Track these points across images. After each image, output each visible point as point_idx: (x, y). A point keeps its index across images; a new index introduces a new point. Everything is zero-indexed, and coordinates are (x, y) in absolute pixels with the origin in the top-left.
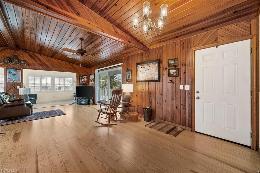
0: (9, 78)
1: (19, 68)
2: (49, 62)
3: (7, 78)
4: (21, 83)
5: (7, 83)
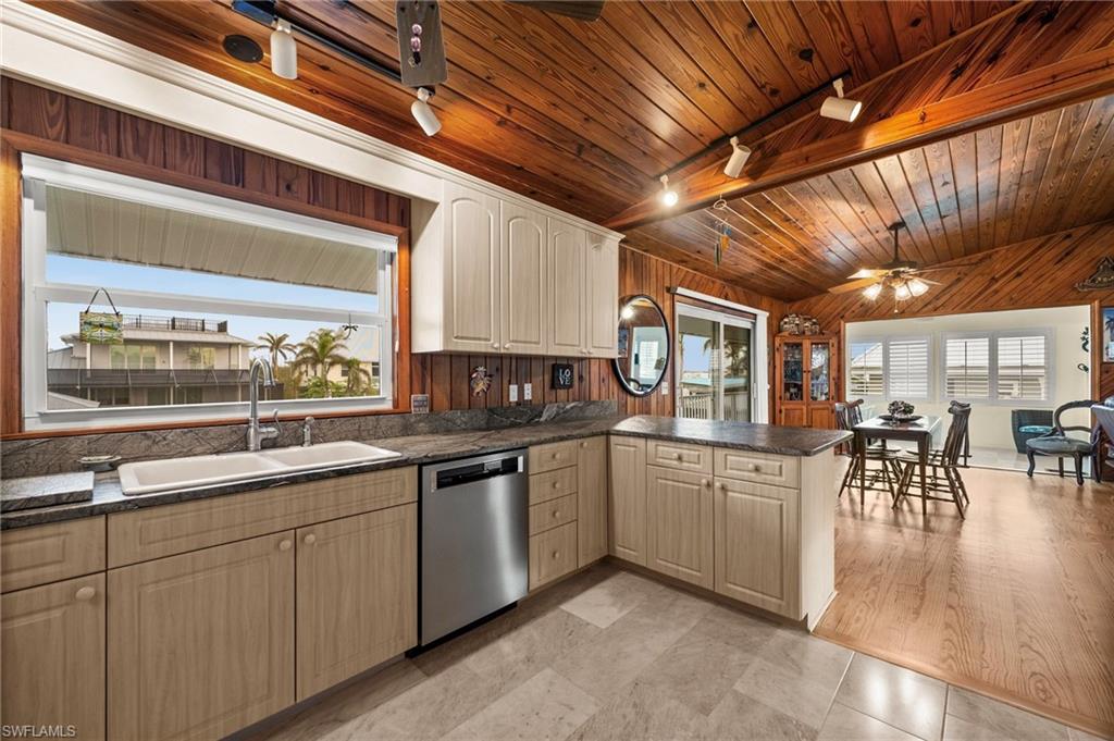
3: (1105, 345)
5: (1103, 363)
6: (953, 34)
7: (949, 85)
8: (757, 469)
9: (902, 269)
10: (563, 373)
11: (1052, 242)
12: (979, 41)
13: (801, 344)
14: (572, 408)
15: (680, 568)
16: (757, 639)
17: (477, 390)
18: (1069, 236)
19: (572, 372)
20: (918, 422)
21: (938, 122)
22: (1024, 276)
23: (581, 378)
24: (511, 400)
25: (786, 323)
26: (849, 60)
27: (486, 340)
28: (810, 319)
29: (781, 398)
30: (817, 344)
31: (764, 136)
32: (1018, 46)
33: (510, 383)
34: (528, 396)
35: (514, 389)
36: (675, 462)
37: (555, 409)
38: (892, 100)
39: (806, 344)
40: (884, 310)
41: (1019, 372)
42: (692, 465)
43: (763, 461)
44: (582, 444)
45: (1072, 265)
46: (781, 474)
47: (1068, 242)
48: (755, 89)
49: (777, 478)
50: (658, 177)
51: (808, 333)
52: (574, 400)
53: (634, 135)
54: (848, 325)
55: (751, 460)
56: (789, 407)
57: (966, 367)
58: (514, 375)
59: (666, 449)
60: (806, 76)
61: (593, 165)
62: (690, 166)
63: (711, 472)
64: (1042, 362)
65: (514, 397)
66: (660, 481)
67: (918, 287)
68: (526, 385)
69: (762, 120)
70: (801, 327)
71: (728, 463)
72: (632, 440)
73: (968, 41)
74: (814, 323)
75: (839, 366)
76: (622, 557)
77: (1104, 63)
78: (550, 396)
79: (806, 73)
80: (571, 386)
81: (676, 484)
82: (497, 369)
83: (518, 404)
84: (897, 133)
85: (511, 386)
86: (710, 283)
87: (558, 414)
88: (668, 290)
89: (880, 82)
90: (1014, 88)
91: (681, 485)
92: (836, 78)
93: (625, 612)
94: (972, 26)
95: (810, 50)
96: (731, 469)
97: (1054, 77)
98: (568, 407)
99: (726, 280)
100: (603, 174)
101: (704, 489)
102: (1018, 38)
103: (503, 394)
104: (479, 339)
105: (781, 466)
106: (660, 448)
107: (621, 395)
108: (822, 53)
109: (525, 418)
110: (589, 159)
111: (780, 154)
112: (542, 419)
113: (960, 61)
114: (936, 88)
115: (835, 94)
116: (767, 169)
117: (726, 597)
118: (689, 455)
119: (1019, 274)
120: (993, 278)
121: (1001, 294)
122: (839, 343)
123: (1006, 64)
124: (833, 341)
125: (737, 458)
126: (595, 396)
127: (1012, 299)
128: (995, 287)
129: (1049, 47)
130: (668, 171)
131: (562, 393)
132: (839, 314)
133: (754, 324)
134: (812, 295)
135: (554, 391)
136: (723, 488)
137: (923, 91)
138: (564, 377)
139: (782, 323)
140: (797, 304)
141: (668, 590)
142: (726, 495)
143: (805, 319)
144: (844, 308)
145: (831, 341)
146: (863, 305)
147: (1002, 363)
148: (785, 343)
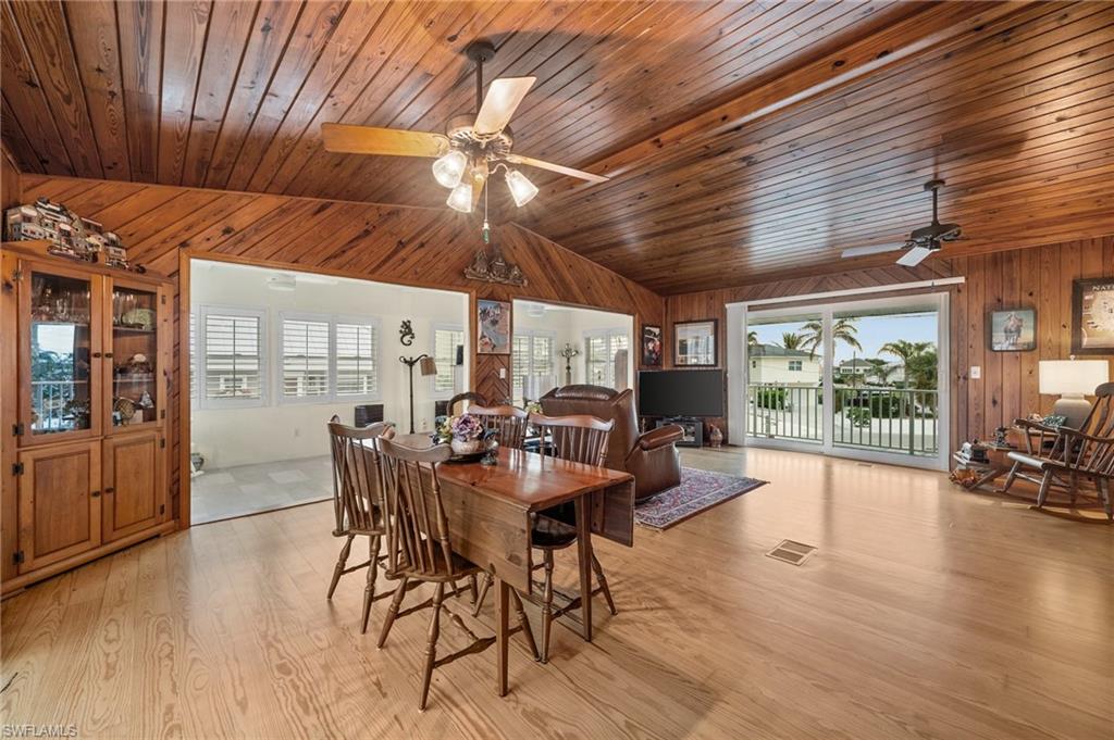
0: (483, 337)
1: (505, 296)
4: (509, 355)
5: (477, 354)
11: (445, 218)
13: (83, 286)
18: (456, 218)
22: (427, 247)
25: (28, 219)
28: (99, 231)
29: (16, 431)
30: (124, 291)
39: (98, 285)
45: (461, 249)
54: (193, 261)
70: (79, 243)
74: (113, 243)
119: (422, 245)
120: (400, 242)
121: (407, 264)
124: (164, 291)
127: (416, 273)
128: (402, 254)
132: (174, 236)
143: (88, 226)
144: (189, 228)
145: (160, 292)
146: (227, 231)
147: (341, 353)
148: (35, 275)
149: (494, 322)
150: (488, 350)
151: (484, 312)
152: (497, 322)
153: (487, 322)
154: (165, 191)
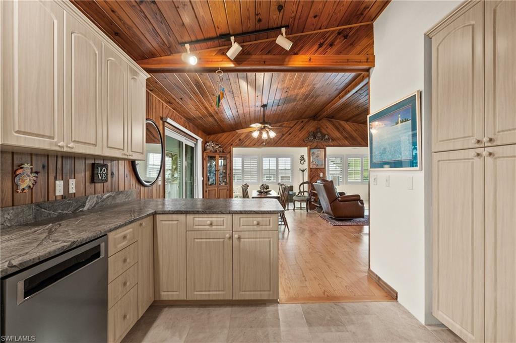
0: (313, 162)
1: (322, 146)
2: (357, 132)
3: (311, 161)
4: (324, 168)
5: (310, 168)
6: (320, 28)
7: (317, 49)
8: (258, 224)
9: (267, 125)
10: (101, 170)
11: (298, 123)
12: (327, 35)
13: (215, 157)
14: (108, 197)
15: (211, 293)
16: (262, 317)
17: (21, 187)
18: (302, 122)
19: (107, 169)
20: (270, 193)
21: (315, 63)
22: (291, 134)
23: (112, 174)
24: (57, 194)
25: (208, 145)
26: (291, 20)
27: (50, 137)
28: (218, 145)
29: (206, 184)
30: (221, 157)
31: (244, 42)
32: (338, 43)
33: (56, 179)
34: (72, 190)
35: (60, 184)
36: (208, 227)
37: (95, 199)
38: (298, 48)
39: (217, 156)
40: (259, 143)
41: (284, 171)
42: (219, 227)
43: (260, 219)
44: (141, 224)
45: (304, 132)
46: (270, 225)
47: (302, 124)
48: (254, 13)
49: (268, 227)
50: (183, 44)
51: (218, 151)
52: (108, 192)
53: (184, 8)
54: (234, 148)
55: (254, 219)
56: (210, 189)
57: (269, 169)
58: (59, 171)
59: (200, 219)
60: (274, 18)
61: (146, 17)
62: (203, 44)
63: (231, 229)
64: (290, 168)
65: (60, 191)
66: (196, 240)
67: (272, 134)
68: (70, 180)
69: (248, 33)
70: (215, 148)
71: (241, 222)
72: (175, 217)
73: (324, 34)
74: (220, 147)
75: (230, 168)
76: (167, 299)
77: (359, 61)
78: (90, 188)
79: (275, 17)
80: (106, 181)
81: (208, 240)
82: (44, 167)
83: (63, 197)
84: (301, 63)
85: (57, 182)
86: (180, 119)
87: (97, 203)
88: (162, 119)
89: (295, 37)
90: (338, 60)
91: (212, 240)
92: (283, 27)
93: (184, 337)
94: (326, 28)
95: (282, 7)
96: (243, 225)
97: (348, 60)
98: (105, 197)
99: (187, 119)
100: (150, 27)
101: (226, 240)
102: (338, 41)
103: (49, 189)
104: (43, 136)
105: (270, 220)
106: (196, 219)
107: (137, 185)
108: (285, 12)
109: (71, 209)
110: (145, 11)
111: (252, 55)
112: (86, 208)
113: (322, 41)
114: (314, 49)
115: (282, 35)
116: (245, 61)
117: (241, 300)
118: (217, 221)
119: (290, 134)
121: (285, 141)
122: (230, 157)
123: (335, 48)
124: (228, 156)
125: (247, 219)
126: (121, 189)
128: (283, 138)
129: (346, 48)
130: (191, 43)
131: (99, 186)
132: (230, 143)
133: (196, 145)
134: (218, 133)
135: (93, 185)
136: (239, 238)
137: (310, 48)
138: (100, 173)
139: (206, 146)
140: (212, 136)
141: (202, 309)
142: (240, 241)
143: (216, 144)
144: (232, 141)
145: (227, 156)
146: (240, 140)
147: (280, 168)
148: (208, 156)
149: (317, 156)
150: (315, 166)
151: (313, 153)
152: (319, 156)
153: (314, 157)
154: (228, 133)
